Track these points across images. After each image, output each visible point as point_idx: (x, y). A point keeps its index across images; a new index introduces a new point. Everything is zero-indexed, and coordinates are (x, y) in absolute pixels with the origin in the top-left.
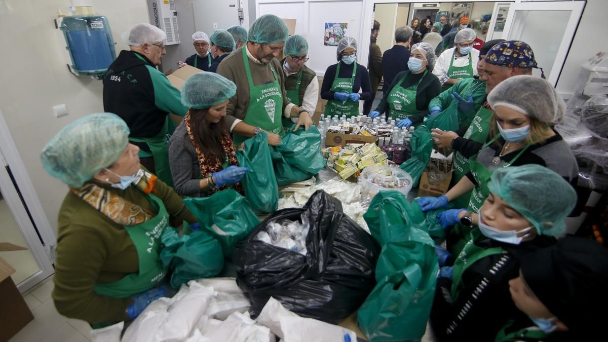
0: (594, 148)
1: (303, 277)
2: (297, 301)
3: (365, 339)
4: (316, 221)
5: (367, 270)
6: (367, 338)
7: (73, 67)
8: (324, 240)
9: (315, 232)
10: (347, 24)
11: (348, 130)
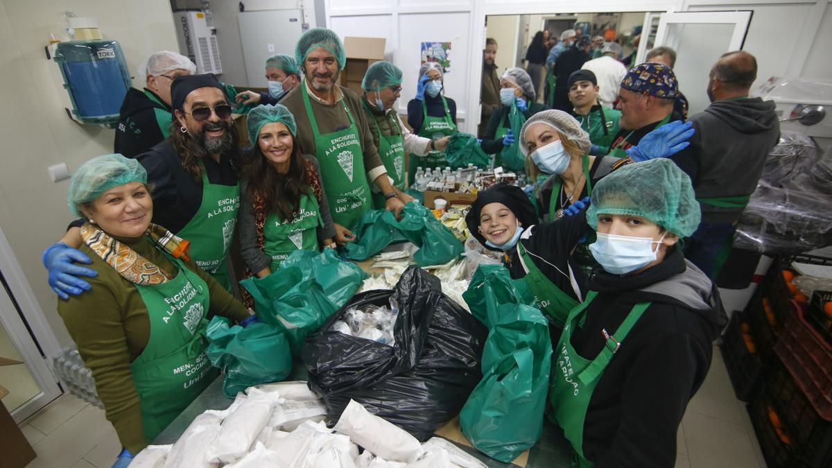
0: (763, 201)
1: (390, 373)
2: (384, 403)
3: (470, 446)
4: (406, 304)
5: (471, 361)
6: (471, 444)
7: (75, 112)
8: (417, 327)
9: (405, 317)
10: (450, 43)
11: (452, 187)
